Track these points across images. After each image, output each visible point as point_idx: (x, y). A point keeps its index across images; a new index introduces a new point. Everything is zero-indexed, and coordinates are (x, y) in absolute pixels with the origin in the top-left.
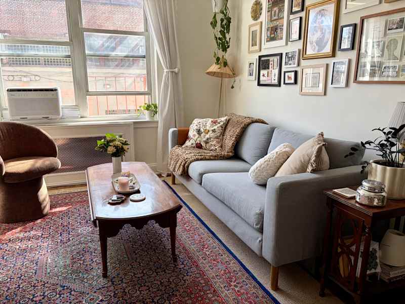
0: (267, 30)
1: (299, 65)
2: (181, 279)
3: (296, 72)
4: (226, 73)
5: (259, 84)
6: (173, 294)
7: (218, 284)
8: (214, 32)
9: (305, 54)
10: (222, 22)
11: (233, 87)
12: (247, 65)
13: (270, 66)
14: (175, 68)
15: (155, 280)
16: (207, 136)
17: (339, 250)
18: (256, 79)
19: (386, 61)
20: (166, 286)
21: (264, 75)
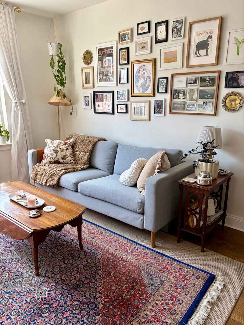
0: (99, 73)
1: (128, 100)
2: (95, 258)
3: (127, 105)
4: (62, 103)
5: (95, 112)
6: (98, 270)
7: (120, 254)
8: (53, 71)
9: (133, 93)
10: (59, 64)
11: (71, 114)
12: (83, 98)
13: (104, 100)
14: (22, 100)
15: (78, 265)
16: (64, 153)
17: (189, 213)
18: (91, 108)
19: (188, 101)
20: (88, 267)
21: (98, 106)
